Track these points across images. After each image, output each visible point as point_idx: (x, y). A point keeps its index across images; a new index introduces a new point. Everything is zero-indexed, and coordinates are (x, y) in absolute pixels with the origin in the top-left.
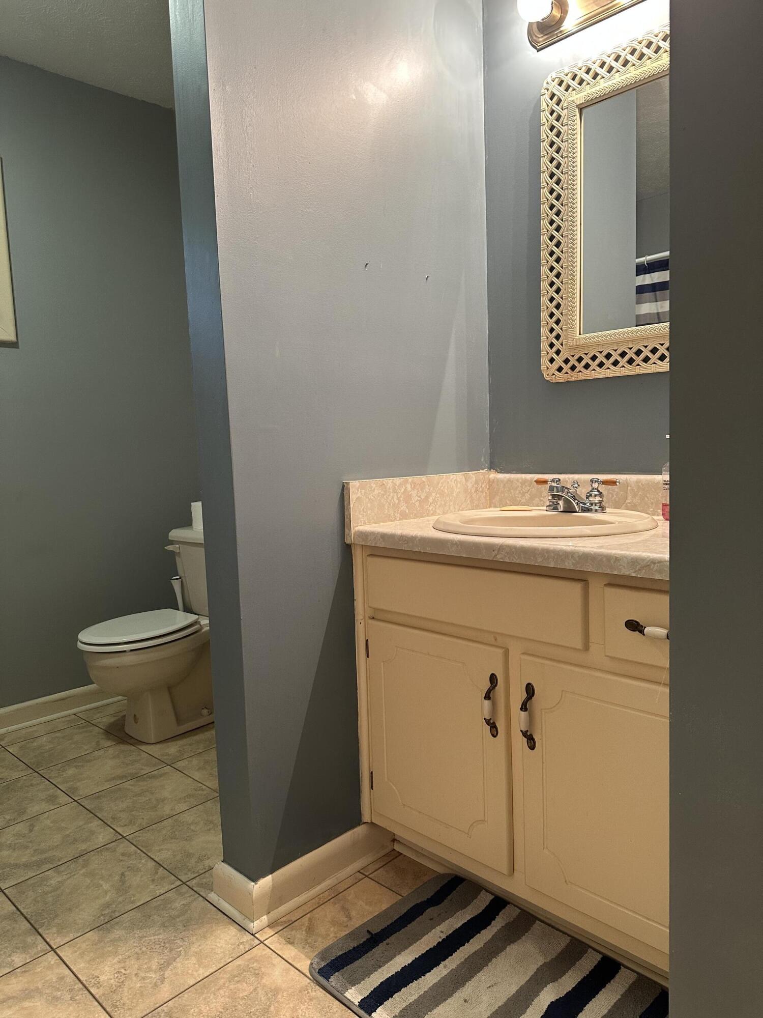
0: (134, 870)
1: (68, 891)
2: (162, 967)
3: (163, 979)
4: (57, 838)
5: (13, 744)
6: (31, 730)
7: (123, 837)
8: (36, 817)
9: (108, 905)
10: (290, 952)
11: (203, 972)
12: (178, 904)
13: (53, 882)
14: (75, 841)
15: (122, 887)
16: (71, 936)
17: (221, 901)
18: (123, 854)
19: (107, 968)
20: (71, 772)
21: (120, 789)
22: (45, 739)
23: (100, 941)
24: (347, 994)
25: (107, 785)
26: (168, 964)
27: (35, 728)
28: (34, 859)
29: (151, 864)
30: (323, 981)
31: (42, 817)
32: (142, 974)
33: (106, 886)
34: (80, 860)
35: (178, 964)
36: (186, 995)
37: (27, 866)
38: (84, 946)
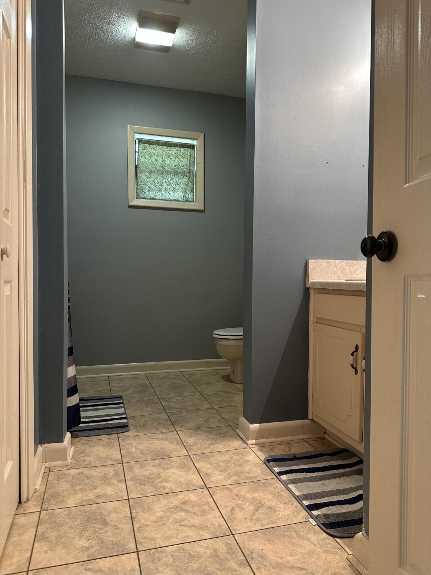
0: (213, 418)
1: (188, 418)
2: (210, 444)
3: (209, 447)
4: (190, 403)
5: (187, 374)
6: (195, 372)
7: (214, 408)
8: (186, 396)
9: (200, 424)
10: (259, 453)
11: (223, 449)
12: (224, 430)
13: (184, 414)
14: (196, 405)
15: (207, 421)
16: (184, 429)
17: (240, 432)
18: (211, 413)
19: (191, 440)
20: (204, 386)
21: (219, 395)
22: (199, 375)
23: (192, 433)
24: (274, 469)
25: (215, 393)
26: (213, 444)
27: (196, 372)
28: (180, 407)
29: (220, 417)
30: (267, 463)
31: (188, 397)
32: (202, 444)
33: (201, 419)
34: (196, 411)
35: (216, 445)
36: (215, 453)
37: (177, 408)
38: (187, 432)
